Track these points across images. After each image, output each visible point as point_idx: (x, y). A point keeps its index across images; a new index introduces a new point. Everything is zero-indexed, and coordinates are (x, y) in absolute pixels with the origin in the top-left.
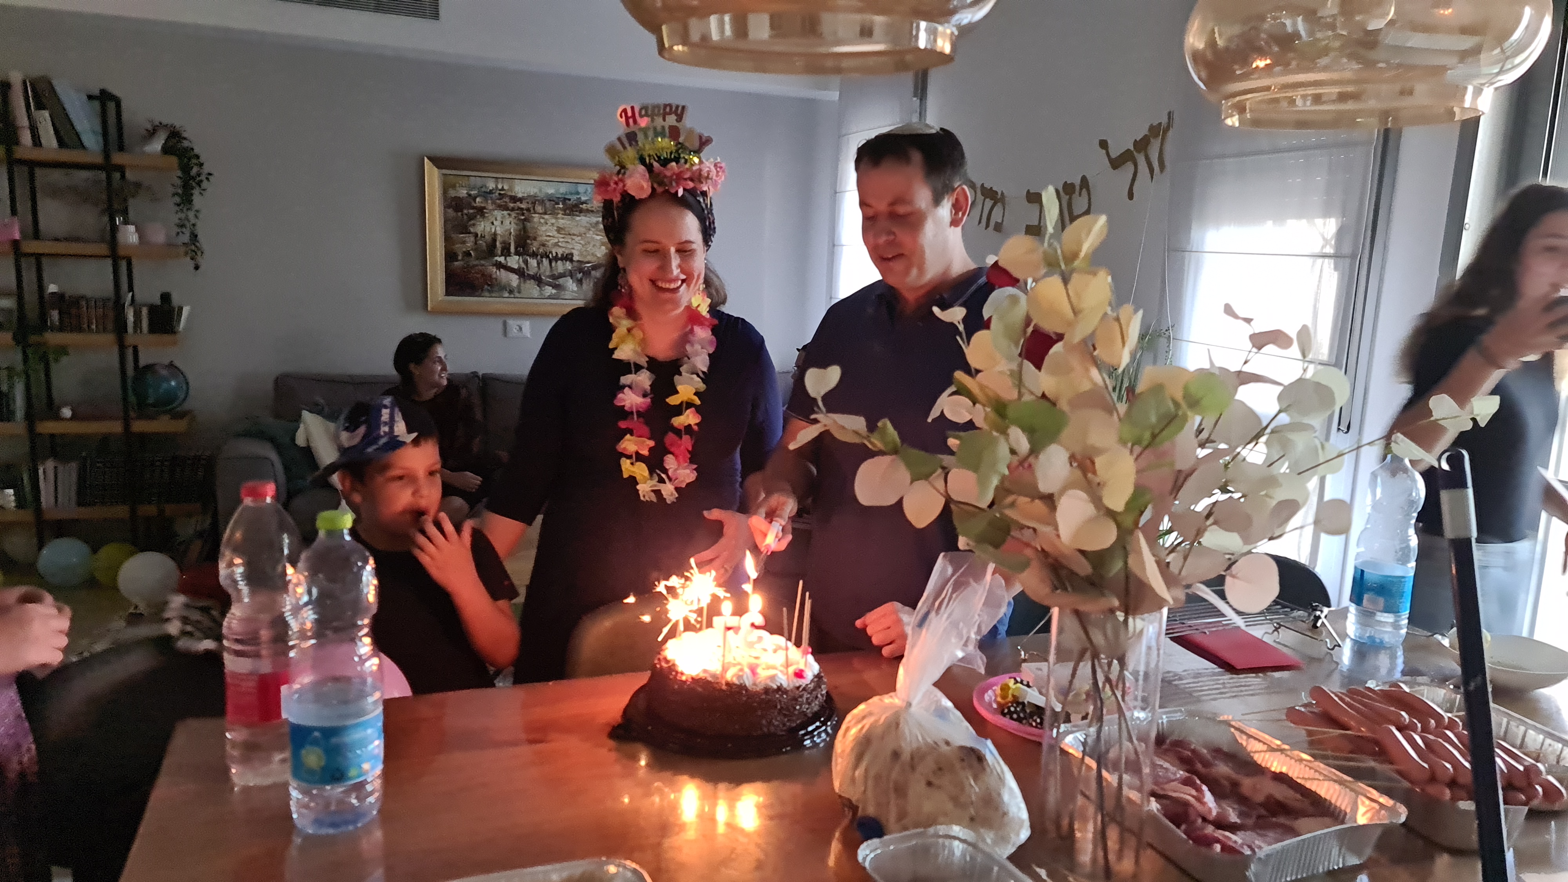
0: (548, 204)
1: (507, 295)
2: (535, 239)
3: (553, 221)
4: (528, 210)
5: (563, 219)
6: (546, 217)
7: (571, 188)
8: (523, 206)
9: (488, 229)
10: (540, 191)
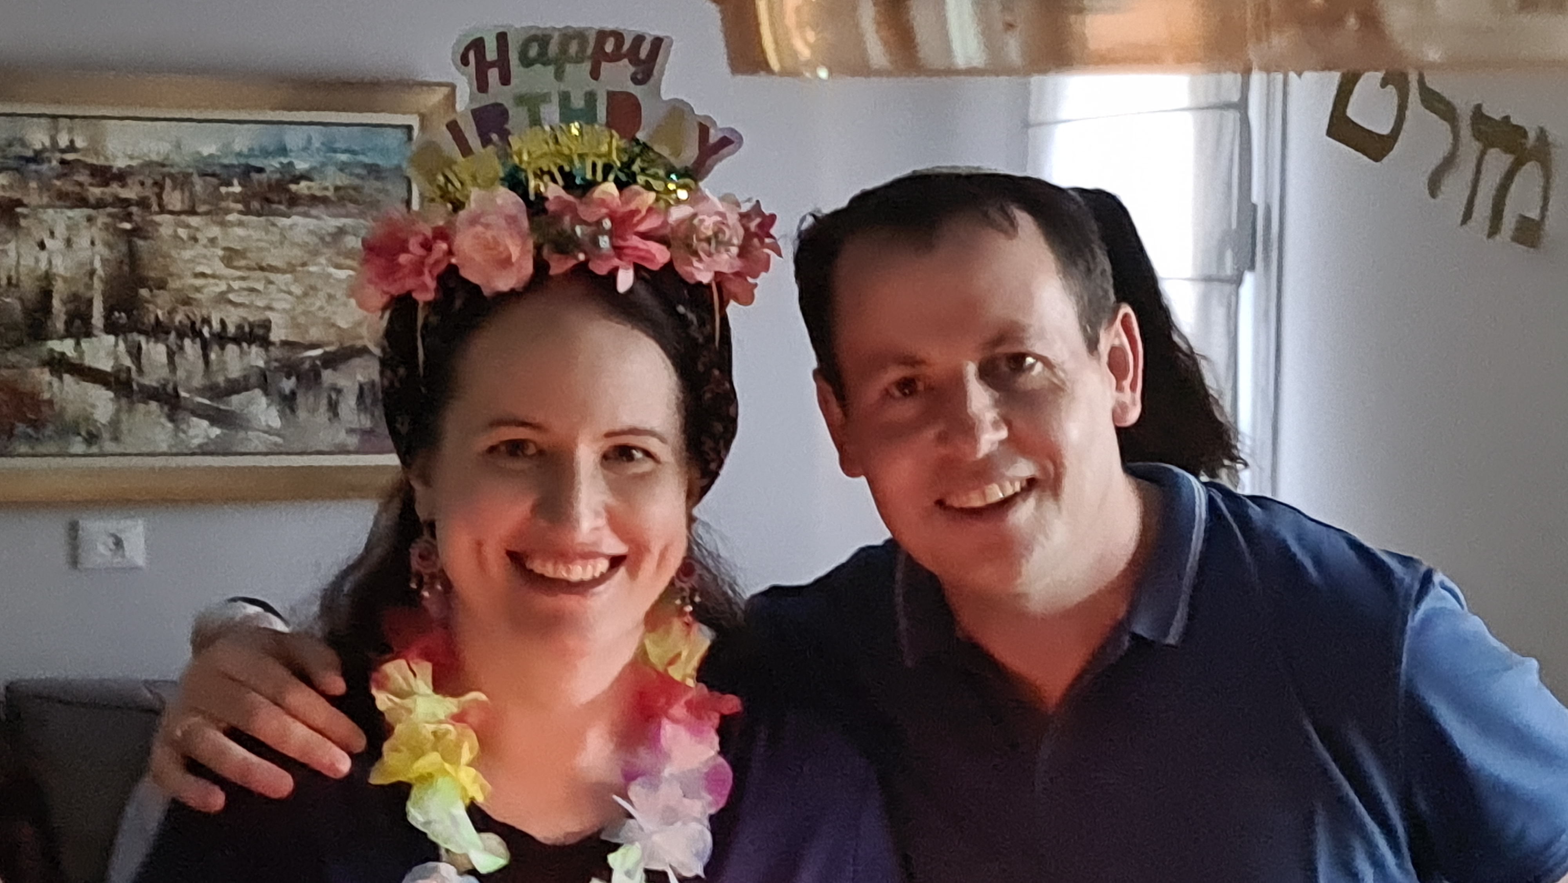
0: (199, 184)
1: (78, 446)
2: (162, 285)
3: (215, 231)
4: (143, 203)
5: (241, 224)
6: (194, 221)
7: (265, 137)
8: (130, 193)
9: (28, 261)
10: (178, 146)
